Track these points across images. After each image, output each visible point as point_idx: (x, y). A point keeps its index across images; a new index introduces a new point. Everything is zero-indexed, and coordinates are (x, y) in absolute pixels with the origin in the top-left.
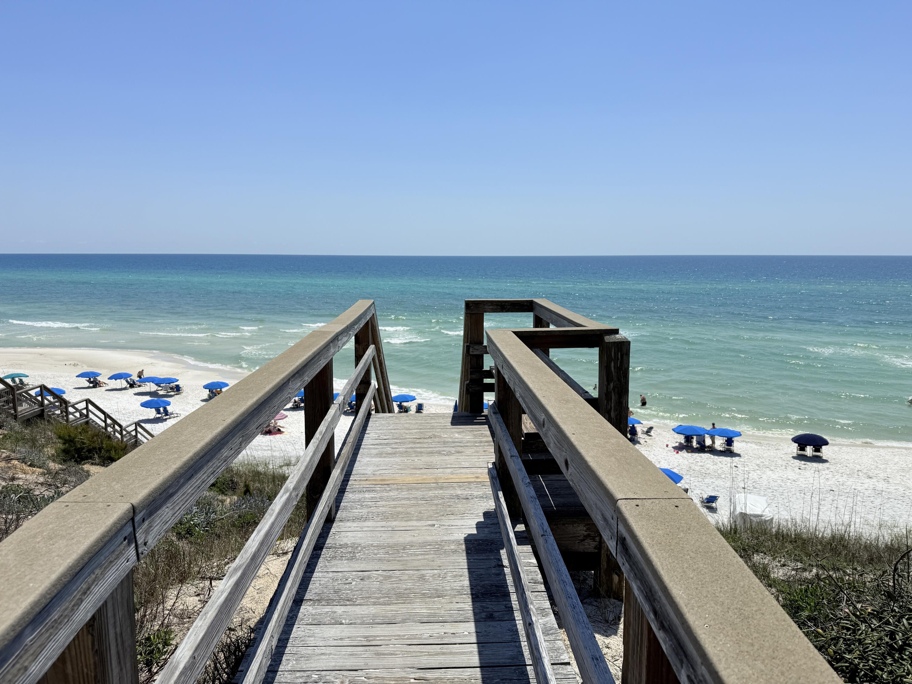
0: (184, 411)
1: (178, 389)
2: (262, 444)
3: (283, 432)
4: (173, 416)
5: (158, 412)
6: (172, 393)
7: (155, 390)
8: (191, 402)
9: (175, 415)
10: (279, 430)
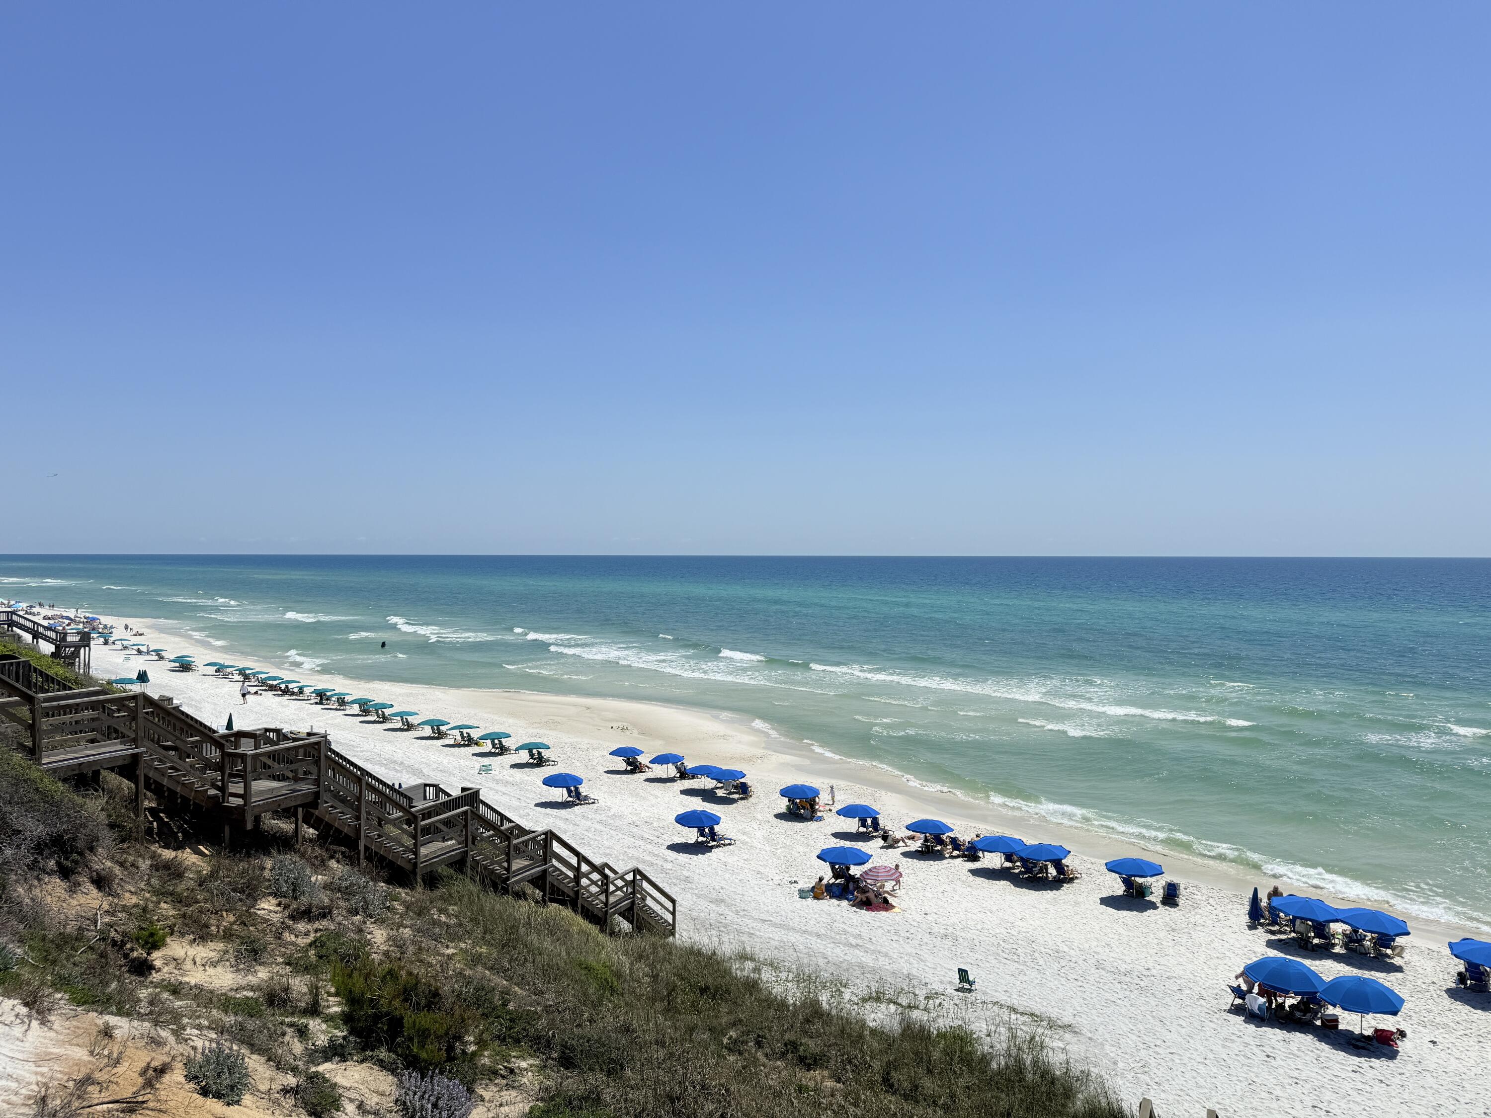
0: (744, 833)
1: (744, 790)
2: (849, 930)
3: (893, 907)
4: (723, 842)
5: (702, 833)
6: (736, 796)
7: (713, 786)
8: (759, 816)
9: (727, 842)
10: (886, 901)
